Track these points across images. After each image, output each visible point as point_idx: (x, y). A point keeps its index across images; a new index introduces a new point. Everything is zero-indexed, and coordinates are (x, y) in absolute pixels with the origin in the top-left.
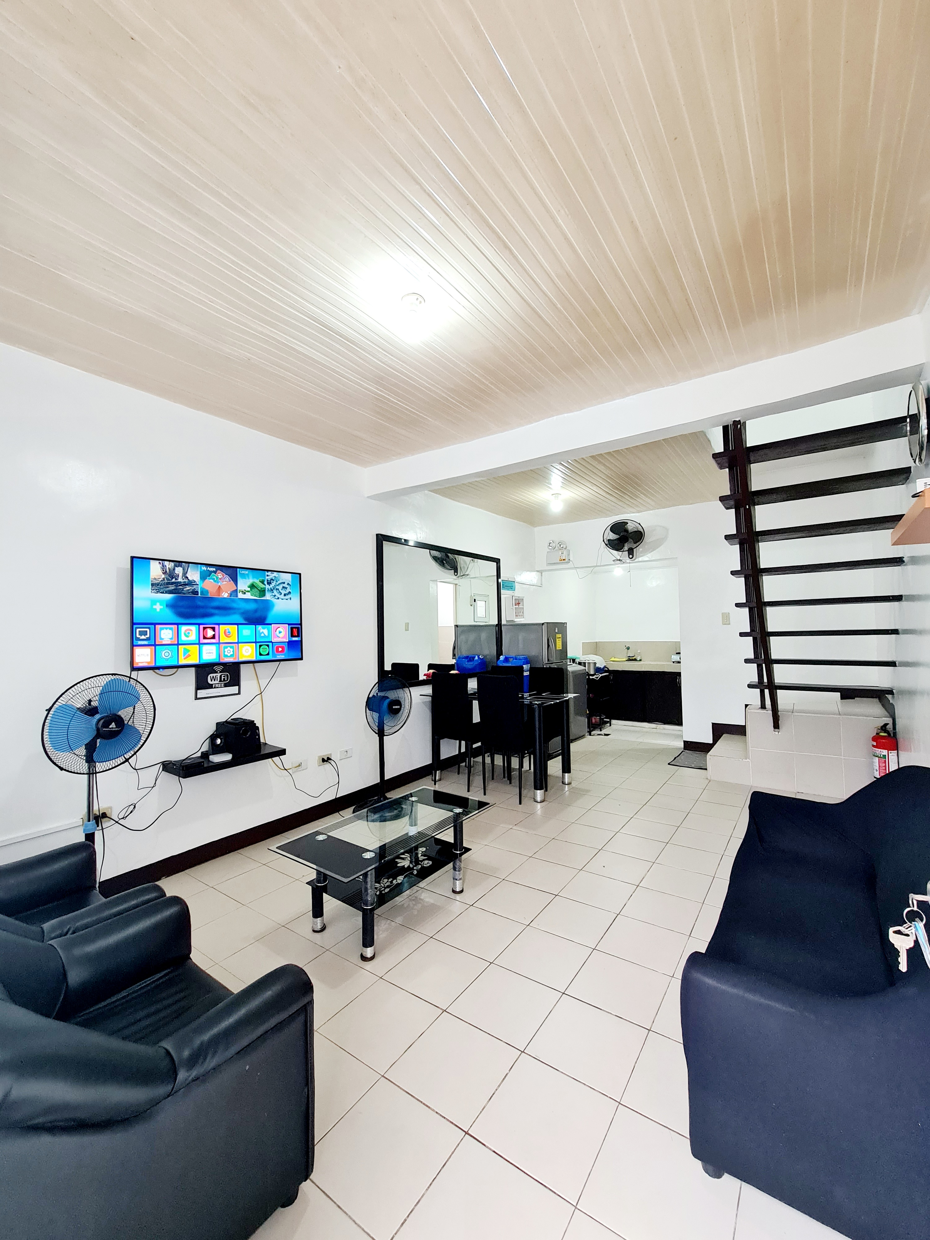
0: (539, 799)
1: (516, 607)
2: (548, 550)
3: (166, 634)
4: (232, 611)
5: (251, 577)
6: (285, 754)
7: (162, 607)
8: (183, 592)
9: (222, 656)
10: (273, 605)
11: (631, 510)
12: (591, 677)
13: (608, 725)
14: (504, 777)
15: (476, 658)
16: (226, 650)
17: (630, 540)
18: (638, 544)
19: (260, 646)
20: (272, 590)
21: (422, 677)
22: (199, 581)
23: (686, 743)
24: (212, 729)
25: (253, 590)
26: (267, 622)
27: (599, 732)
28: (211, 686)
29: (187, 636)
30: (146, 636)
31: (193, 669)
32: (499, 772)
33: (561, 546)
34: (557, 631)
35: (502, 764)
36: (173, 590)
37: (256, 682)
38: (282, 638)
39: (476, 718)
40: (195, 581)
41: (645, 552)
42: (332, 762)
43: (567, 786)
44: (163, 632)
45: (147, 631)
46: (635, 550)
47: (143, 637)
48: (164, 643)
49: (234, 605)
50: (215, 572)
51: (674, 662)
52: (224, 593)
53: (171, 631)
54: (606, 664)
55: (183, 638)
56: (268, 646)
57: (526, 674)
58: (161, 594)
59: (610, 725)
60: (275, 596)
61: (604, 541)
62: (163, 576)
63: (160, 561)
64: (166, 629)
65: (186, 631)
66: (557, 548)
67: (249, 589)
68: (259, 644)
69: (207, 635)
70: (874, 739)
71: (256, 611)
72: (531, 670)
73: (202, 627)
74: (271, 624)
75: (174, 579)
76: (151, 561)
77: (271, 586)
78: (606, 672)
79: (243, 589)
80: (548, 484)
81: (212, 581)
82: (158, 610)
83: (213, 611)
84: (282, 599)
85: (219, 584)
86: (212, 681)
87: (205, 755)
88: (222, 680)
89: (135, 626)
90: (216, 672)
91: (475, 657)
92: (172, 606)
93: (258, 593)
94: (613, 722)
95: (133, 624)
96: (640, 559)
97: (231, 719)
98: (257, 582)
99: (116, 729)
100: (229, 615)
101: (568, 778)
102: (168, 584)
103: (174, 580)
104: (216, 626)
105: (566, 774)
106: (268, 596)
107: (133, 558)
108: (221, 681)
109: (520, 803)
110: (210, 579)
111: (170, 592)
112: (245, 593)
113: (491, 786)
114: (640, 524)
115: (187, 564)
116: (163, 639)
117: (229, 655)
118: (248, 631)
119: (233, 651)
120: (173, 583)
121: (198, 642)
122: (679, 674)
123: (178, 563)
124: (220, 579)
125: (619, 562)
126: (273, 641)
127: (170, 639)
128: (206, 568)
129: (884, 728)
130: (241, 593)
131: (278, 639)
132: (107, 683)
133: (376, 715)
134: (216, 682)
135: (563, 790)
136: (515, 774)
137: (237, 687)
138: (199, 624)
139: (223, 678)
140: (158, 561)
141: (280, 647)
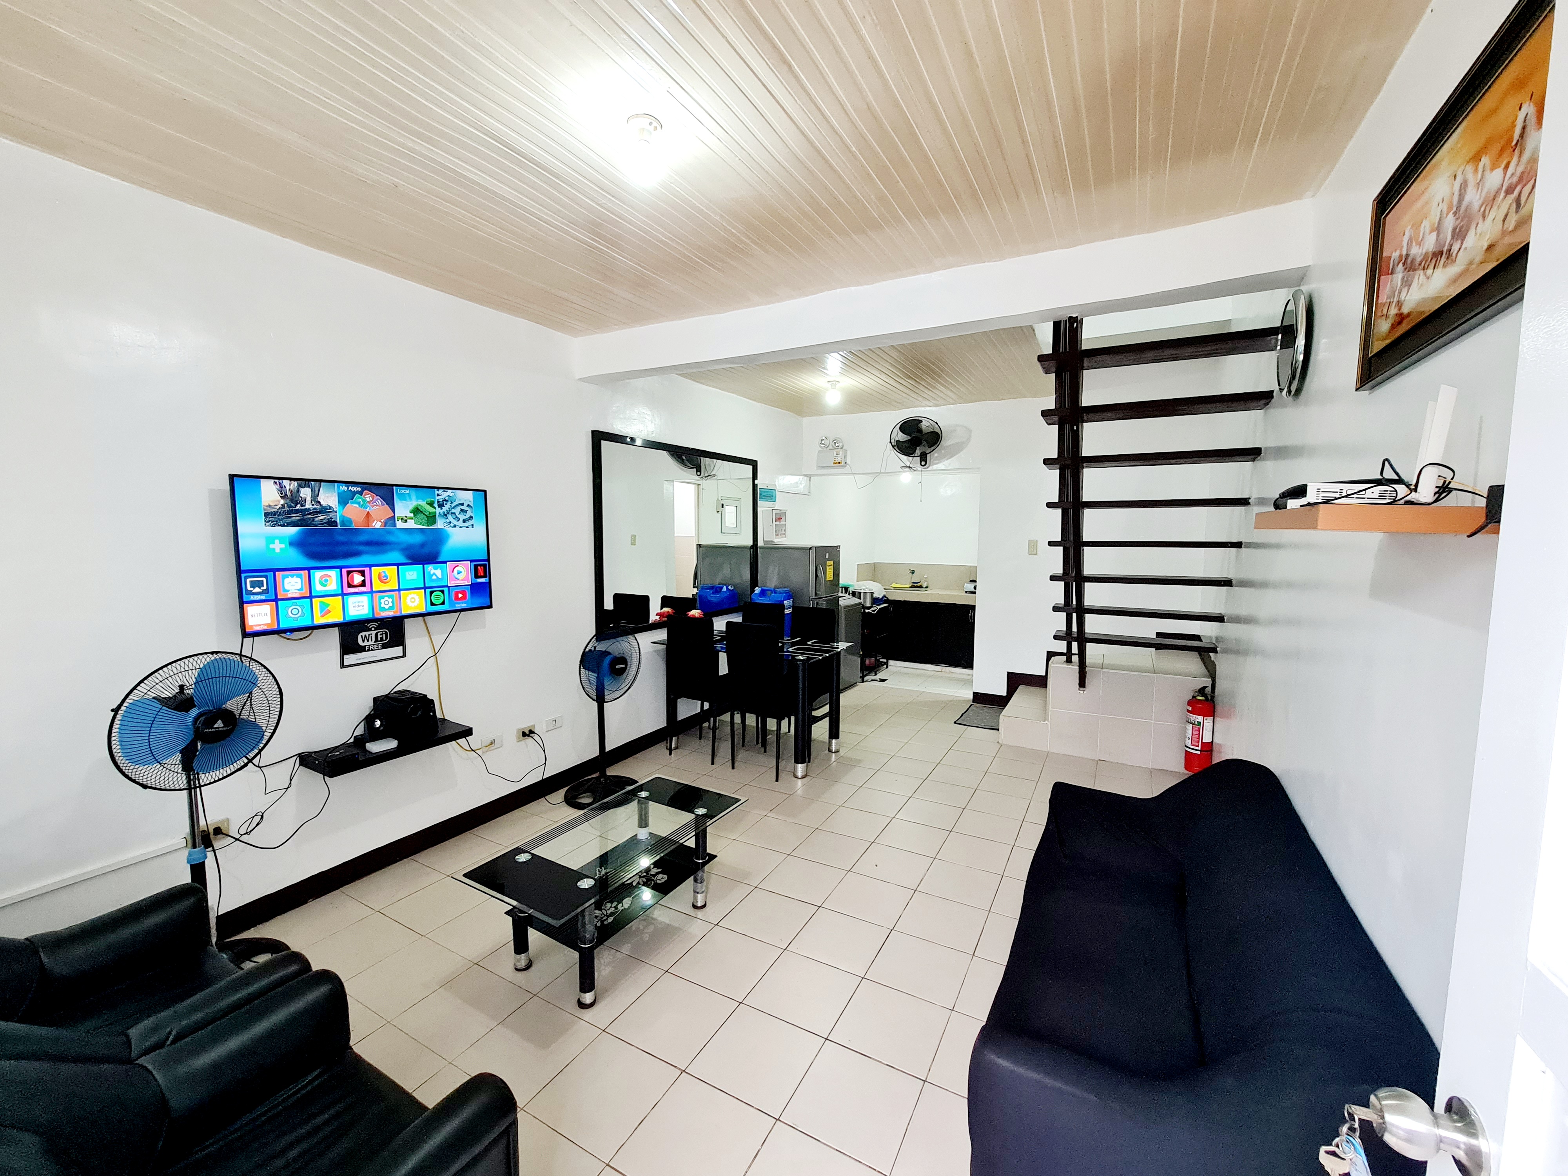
0: (800, 774)
1: (776, 523)
2: (820, 449)
3: (292, 584)
4: (388, 547)
5: (413, 497)
6: (472, 735)
7: (283, 546)
8: (314, 523)
9: (377, 610)
10: (448, 536)
11: (927, 403)
12: (867, 611)
13: (885, 666)
14: (757, 743)
15: (725, 589)
16: (382, 601)
17: (924, 443)
18: (933, 448)
19: (431, 593)
20: (446, 515)
21: (653, 617)
22: (337, 506)
23: (975, 694)
24: (367, 707)
25: (418, 516)
26: (441, 559)
27: (874, 678)
28: (363, 649)
29: (325, 586)
30: (262, 588)
31: (336, 629)
32: (751, 735)
33: (837, 445)
34: (827, 557)
35: (754, 724)
36: (298, 520)
37: (427, 639)
38: (462, 580)
39: (723, 669)
40: (330, 508)
41: (939, 460)
42: (536, 737)
43: (834, 754)
44: (286, 581)
45: (262, 581)
46: (928, 455)
47: (257, 590)
48: (289, 596)
49: (391, 538)
50: (361, 493)
51: (966, 592)
52: (376, 521)
53: (299, 580)
54: (885, 593)
55: (318, 588)
56: (443, 592)
57: (787, 611)
58: (280, 527)
59: (887, 667)
60: (450, 522)
61: (890, 442)
62: (282, 502)
63: (276, 481)
64: (292, 576)
65: (322, 577)
66: (831, 447)
67: (412, 515)
68: (429, 590)
69: (353, 581)
70: (1190, 703)
71: (423, 545)
72: (794, 607)
73: (344, 571)
74: (445, 562)
75: (299, 505)
76: (262, 480)
77: (444, 509)
78: (885, 602)
79: (403, 515)
80: (822, 368)
81: (357, 506)
82: (278, 550)
83: (361, 548)
84: (460, 527)
85: (368, 510)
86: (363, 641)
87: (359, 742)
88: (379, 639)
89: (243, 575)
90: (370, 630)
91: (722, 588)
92: (299, 544)
93: (425, 520)
94: (891, 662)
95: (239, 571)
96: (935, 467)
97: (394, 693)
98: (423, 504)
99: (225, 729)
100: (384, 552)
101: (836, 744)
102: (290, 512)
103: (298, 507)
104: (367, 569)
105: (834, 741)
106: (440, 524)
107: (232, 477)
108: (376, 640)
109: (777, 780)
110: (353, 503)
111: (294, 524)
112: (406, 521)
113: (741, 755)
114: (937, 423)
115: (318, 484)
116: (289, 591)
117: (387, 607)
118: (413, 573)
119: (392, 602)
120: (297, 511)
121: (340, 592)
122: (973, 607)
123: (305, 482)
124: (369, 502)
125: (908, 469)
126: (449, 585)
127: (298, 590)
128: (346, 489)
129: (1202, 691)
130: (400, 520)
131: (456, 582)
132: (205, 666)
133: (593, 676)
134: (370, 643)
135: (829, 759)
136: (771, 738)
137: (401, 647)
138: (341, 568)
139: (379, 636)
140: (273, 481)
141: (460, 592)
